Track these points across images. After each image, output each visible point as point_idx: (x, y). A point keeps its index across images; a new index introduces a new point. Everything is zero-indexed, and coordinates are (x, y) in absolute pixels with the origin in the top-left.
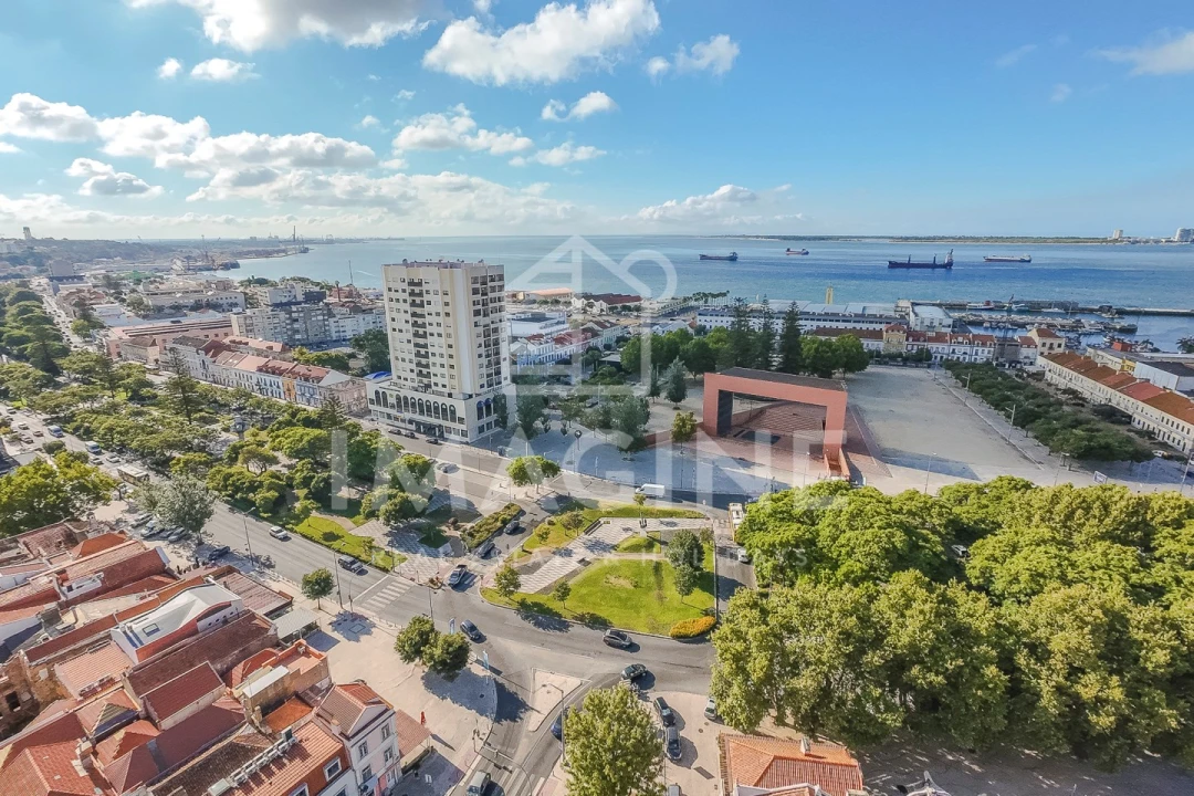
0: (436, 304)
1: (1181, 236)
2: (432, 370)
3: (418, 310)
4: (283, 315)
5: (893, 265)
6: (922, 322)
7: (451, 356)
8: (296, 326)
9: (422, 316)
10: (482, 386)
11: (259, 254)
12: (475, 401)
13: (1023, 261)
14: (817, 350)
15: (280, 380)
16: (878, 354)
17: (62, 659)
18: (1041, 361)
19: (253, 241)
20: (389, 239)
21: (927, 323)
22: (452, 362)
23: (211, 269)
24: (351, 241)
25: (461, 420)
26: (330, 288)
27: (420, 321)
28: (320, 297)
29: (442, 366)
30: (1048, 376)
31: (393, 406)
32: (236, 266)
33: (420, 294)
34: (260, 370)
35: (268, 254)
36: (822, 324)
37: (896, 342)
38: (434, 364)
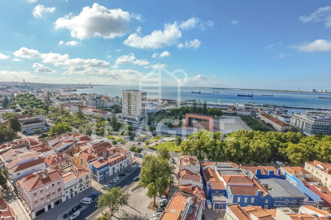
0: (133, 98)
1: (313, 91)
2: (131, 111)
3: (129, 99)
4: (95, 101)
5: (238, 95)
6: (239, 108)
7: (135, 108)
8: (98, 103)
9: (130, 100)
10: (141, 114)
11: (81, 88)
12: (139, 117)
13: (271, 96)
14: (211, 111)
15: (97, 113)
16: (226, 113)
17: (81, 146)
18: (260, 115)
19: (79, 85)
20: (113, 85)
21: (240, 108)
22: (135, 109)
23: (70, 91)
24: (103, 85)
25: (137, 121)
26: (102, 96)
27: (129, 101)
28: (100, 98)
29: (133, 110)
30: (261, 118)
31: (122, 119)
32: (76, 90)
33: (130, 96)
34: (93, 111)
35: (83, 88)
36: (215, 107)
37: (230, 111)
38: (132, 110)
